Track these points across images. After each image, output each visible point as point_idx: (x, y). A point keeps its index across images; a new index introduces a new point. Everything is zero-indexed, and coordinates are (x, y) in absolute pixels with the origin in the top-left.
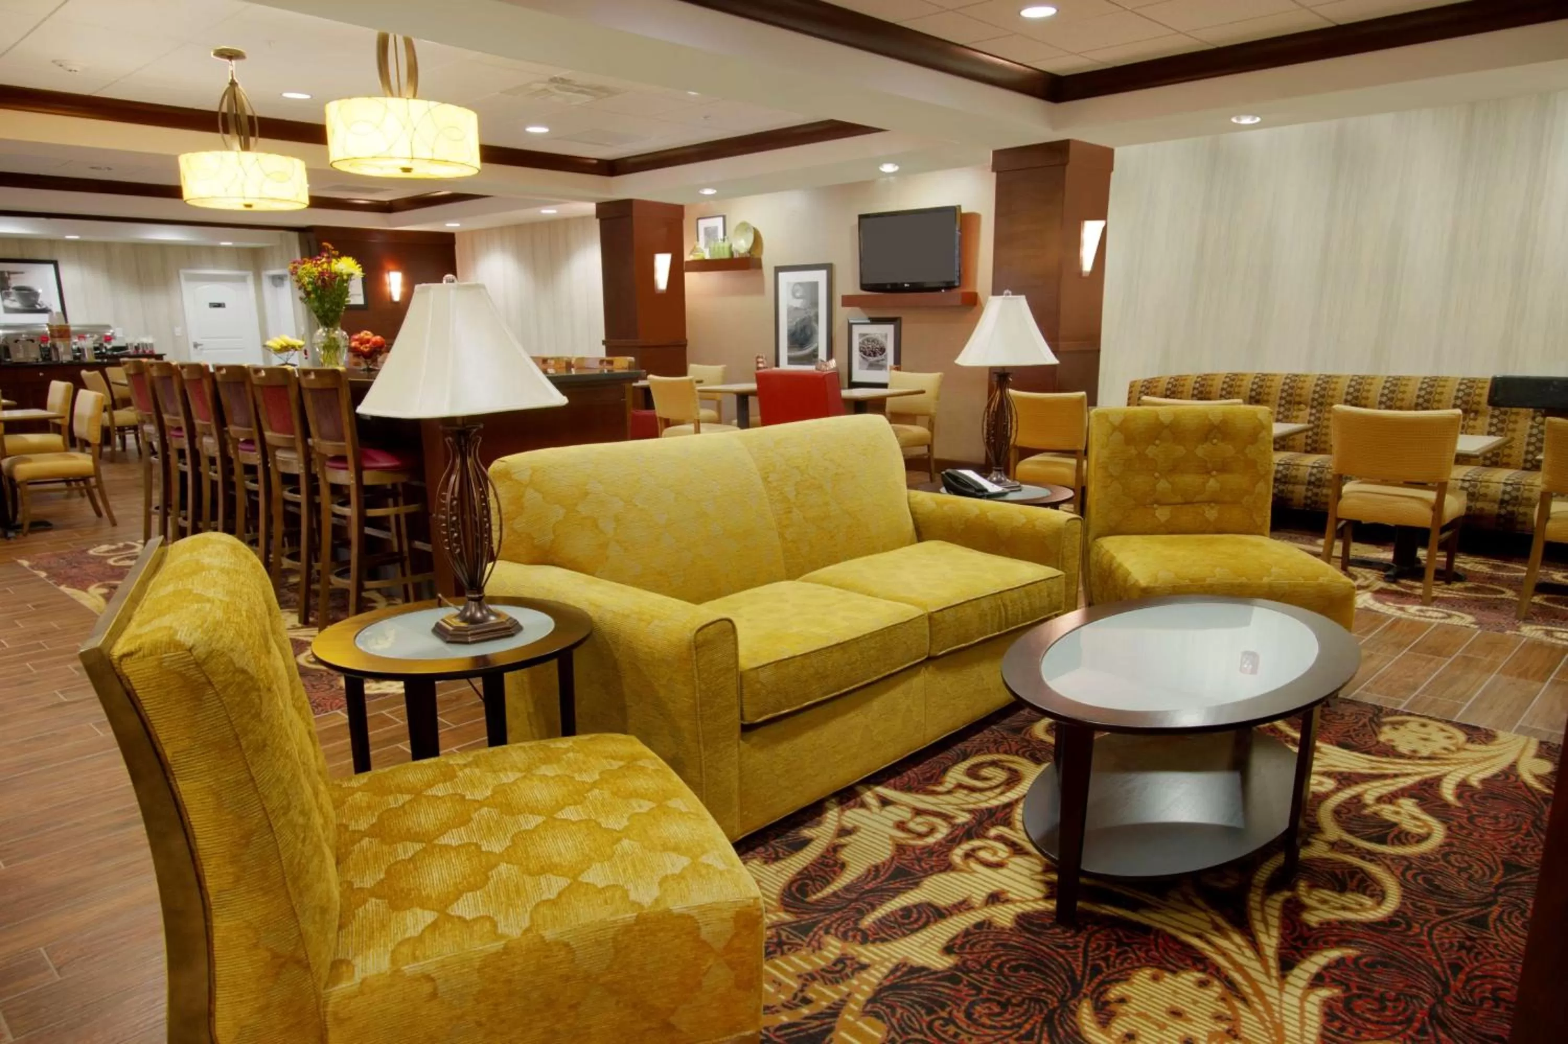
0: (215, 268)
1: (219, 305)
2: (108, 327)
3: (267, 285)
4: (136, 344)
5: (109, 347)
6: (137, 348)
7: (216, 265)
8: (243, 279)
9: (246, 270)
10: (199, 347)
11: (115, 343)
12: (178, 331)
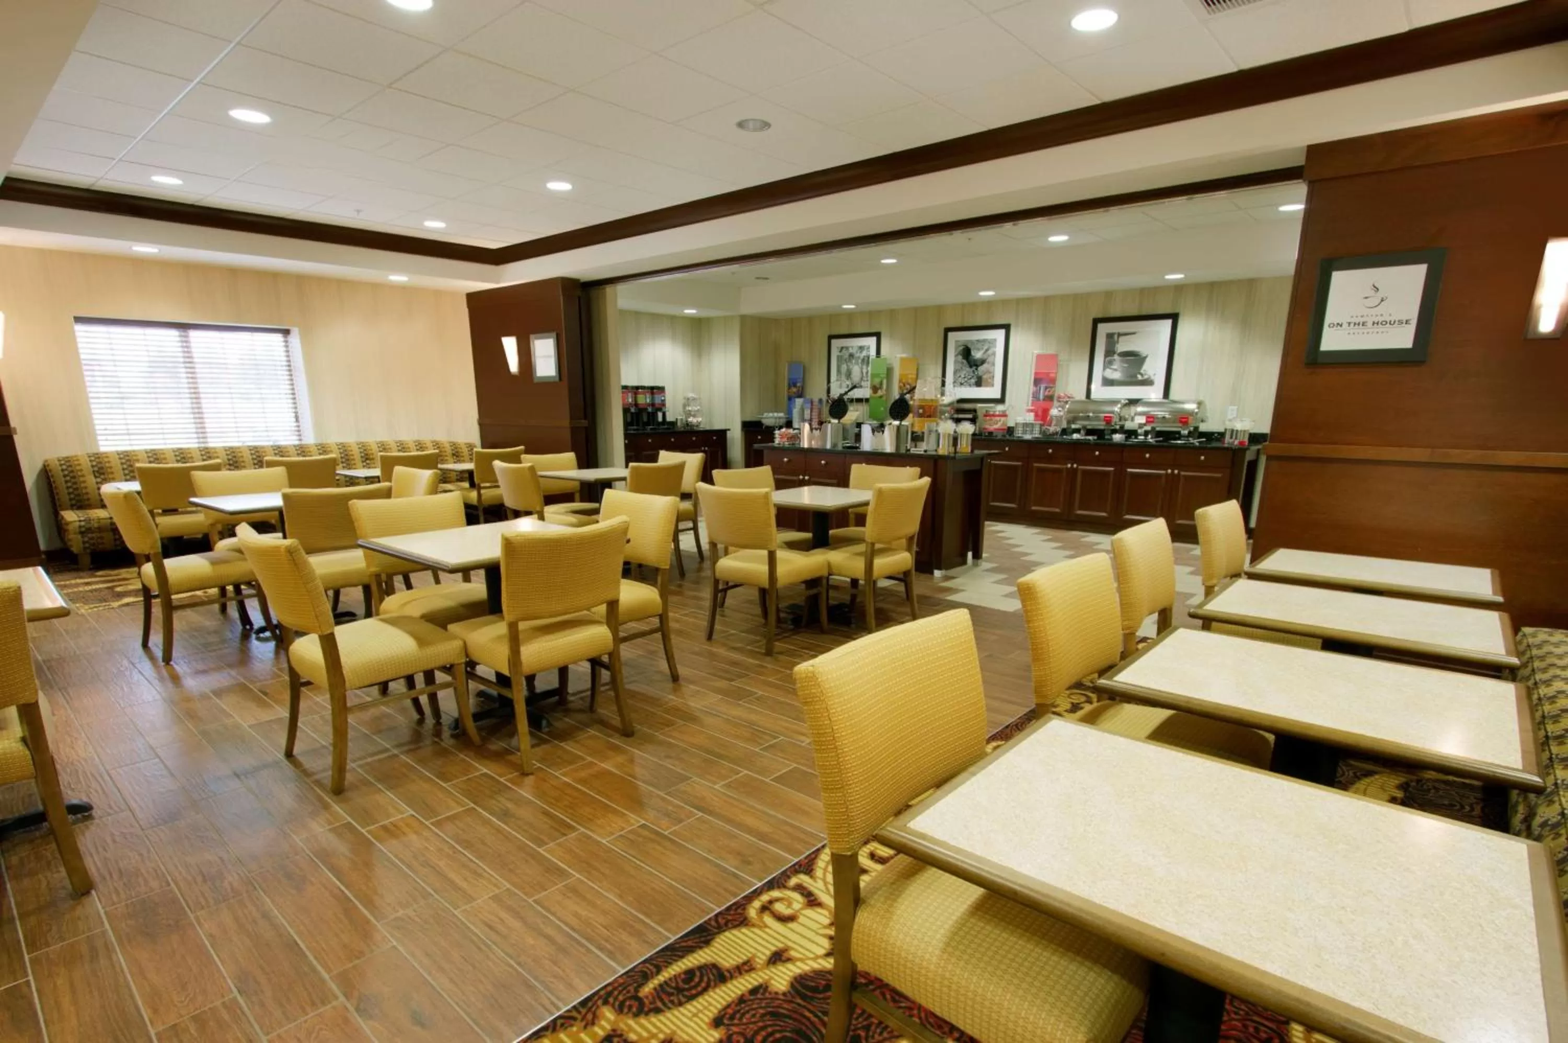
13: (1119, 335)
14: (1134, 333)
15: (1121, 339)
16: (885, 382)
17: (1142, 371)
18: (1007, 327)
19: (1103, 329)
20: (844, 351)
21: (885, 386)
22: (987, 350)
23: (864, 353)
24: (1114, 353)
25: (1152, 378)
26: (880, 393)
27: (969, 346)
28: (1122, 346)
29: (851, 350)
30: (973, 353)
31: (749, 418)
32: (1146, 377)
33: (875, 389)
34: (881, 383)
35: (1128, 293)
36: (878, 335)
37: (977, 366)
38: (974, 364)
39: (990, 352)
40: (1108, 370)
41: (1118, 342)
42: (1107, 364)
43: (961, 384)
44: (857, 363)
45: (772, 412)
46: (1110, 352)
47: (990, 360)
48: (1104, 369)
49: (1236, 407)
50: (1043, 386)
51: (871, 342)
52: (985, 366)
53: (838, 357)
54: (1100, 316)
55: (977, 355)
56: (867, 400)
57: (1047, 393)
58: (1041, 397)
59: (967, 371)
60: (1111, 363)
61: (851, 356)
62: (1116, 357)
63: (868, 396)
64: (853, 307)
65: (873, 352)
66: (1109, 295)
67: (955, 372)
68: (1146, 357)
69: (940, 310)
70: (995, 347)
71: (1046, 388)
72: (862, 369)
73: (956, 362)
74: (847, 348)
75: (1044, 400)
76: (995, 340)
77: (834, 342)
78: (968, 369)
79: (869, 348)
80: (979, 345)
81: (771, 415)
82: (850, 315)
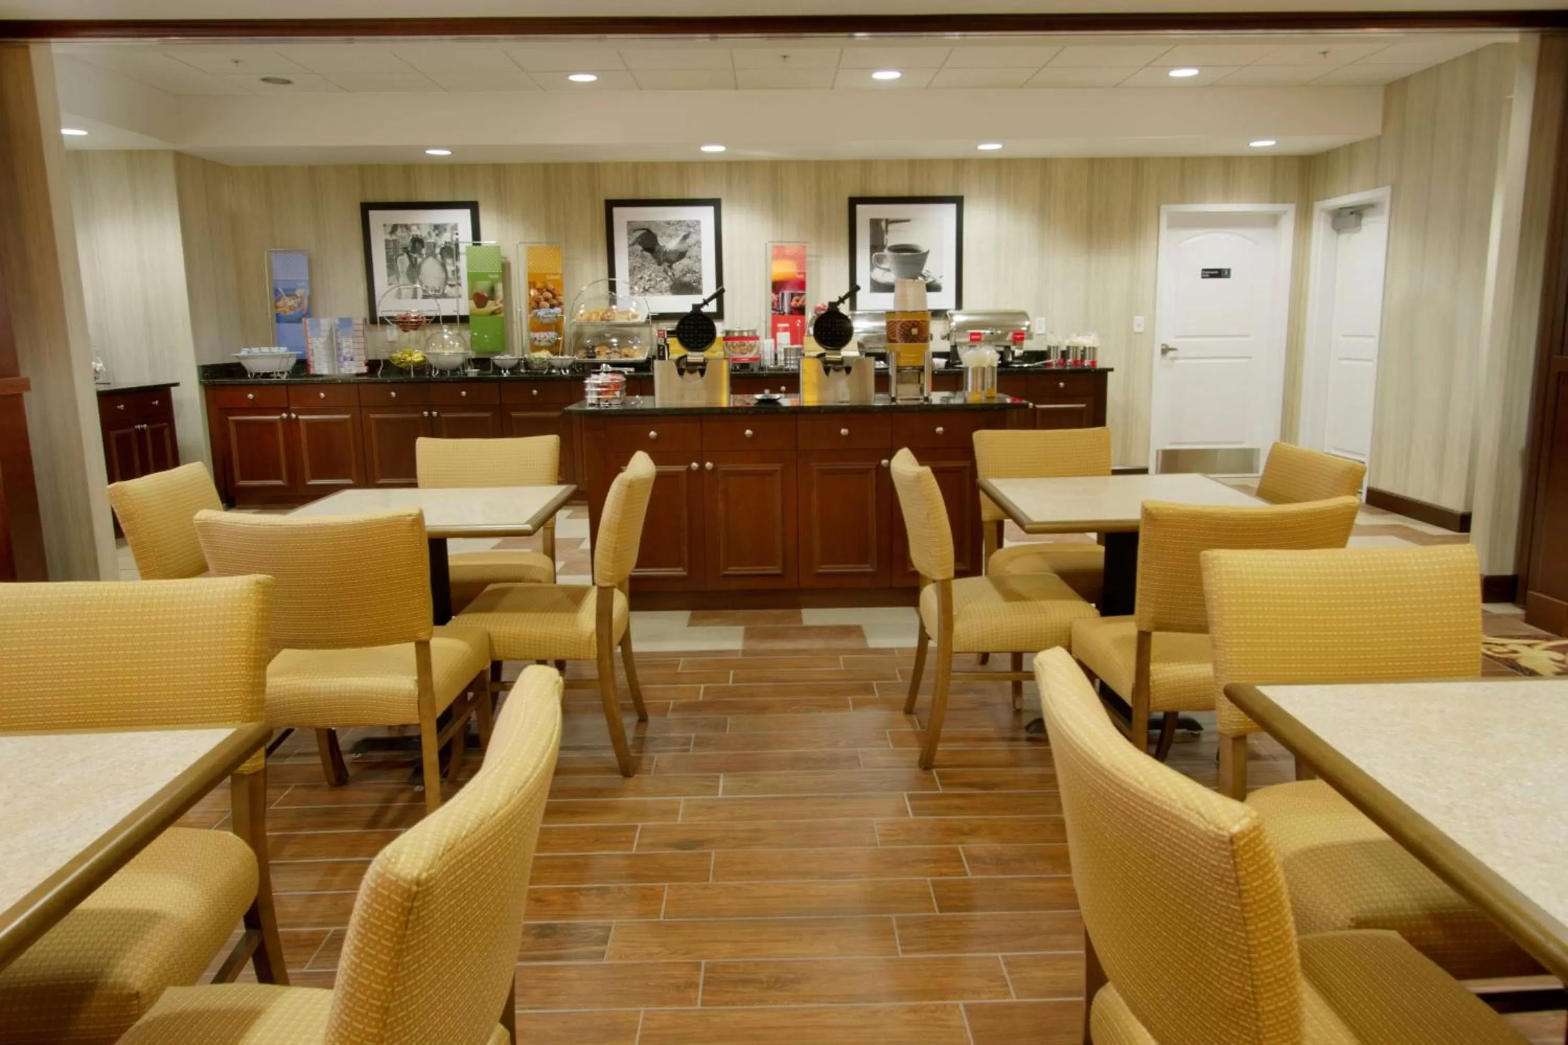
0: (1226, 201)
1: (1219, 274)
2: (1024, 315)
3: (1320, 227)
4: (1064, 348)
5: (1018, 352)
6: (1065, 354)
7: (1227, 194)
8: (1273, 220)
9: (1284, 202)
10: (1170, 354)
11: (1030, 345)
12: (1139, 323)
13: (888, 222)
14: (907, 221)
15: (891, 227)
16: (499, 287)
17: (924, 272)
18: (716, 203)
19: (865, 213)
20: (399, 232)
21: (500, 293)
22: (685, 237)
23: (446, 237)
24: (882, 247)
25: (939, 281)
26: (491, 306)
27: (654, 231)
28: (893, 238)
29: (415, 232)
30: (661, 241)
31: (215, 358)
32: (930, 280)
33: (480, 300)
34: (492, 290)
35: (892, 164)
36: (473, 207)
37: (671, 263)
38: (667, 259)
39: (690, 241)
40: (876, 270)
41: (887, 231)
42: (876, 262)
43: (646, 290)
44: (432, 254)
45: (267, 344)
46: (877, 246)
47: (692, 252)
48: (872, 269)
49: (1043, 319)
50: (787, 293)
51: (462, 218)
52: (685, 262)
53: (387, 242)
54: (857, 193)
55: (670, 244)
56: (464, 319)
57: (794, 303)
58: (786, 310)
59: (652, 270)
60: (880, 260)
61: (418, 242)
62: (886, 252)
63: (464, 312)
64: (446, 153)
65: (465, 234)
66: (866, 165)
67: (632, 272)
68: (927, 253)
69: (592, 169)
70: (698, 232)
71: (792, 296)
72: (444, 266)
73: (631, 254)
74: (407, 227)
75: (791, 313)
76: (698, 222)
77: (375, 216)
78: (657, 267)
79: (455, 227)
80: (671, 230)
81: (265, 350)
82: (437, 166)
